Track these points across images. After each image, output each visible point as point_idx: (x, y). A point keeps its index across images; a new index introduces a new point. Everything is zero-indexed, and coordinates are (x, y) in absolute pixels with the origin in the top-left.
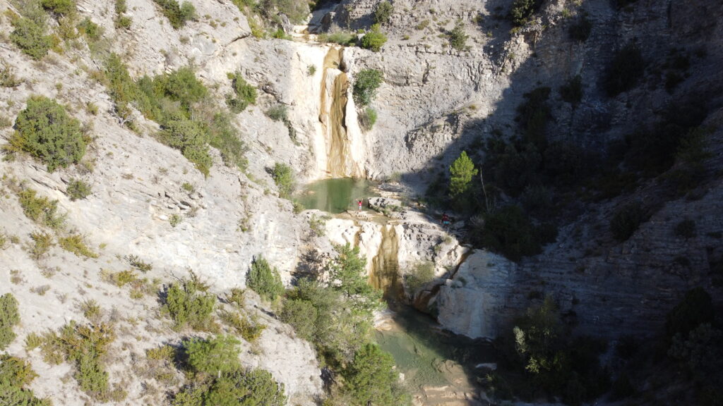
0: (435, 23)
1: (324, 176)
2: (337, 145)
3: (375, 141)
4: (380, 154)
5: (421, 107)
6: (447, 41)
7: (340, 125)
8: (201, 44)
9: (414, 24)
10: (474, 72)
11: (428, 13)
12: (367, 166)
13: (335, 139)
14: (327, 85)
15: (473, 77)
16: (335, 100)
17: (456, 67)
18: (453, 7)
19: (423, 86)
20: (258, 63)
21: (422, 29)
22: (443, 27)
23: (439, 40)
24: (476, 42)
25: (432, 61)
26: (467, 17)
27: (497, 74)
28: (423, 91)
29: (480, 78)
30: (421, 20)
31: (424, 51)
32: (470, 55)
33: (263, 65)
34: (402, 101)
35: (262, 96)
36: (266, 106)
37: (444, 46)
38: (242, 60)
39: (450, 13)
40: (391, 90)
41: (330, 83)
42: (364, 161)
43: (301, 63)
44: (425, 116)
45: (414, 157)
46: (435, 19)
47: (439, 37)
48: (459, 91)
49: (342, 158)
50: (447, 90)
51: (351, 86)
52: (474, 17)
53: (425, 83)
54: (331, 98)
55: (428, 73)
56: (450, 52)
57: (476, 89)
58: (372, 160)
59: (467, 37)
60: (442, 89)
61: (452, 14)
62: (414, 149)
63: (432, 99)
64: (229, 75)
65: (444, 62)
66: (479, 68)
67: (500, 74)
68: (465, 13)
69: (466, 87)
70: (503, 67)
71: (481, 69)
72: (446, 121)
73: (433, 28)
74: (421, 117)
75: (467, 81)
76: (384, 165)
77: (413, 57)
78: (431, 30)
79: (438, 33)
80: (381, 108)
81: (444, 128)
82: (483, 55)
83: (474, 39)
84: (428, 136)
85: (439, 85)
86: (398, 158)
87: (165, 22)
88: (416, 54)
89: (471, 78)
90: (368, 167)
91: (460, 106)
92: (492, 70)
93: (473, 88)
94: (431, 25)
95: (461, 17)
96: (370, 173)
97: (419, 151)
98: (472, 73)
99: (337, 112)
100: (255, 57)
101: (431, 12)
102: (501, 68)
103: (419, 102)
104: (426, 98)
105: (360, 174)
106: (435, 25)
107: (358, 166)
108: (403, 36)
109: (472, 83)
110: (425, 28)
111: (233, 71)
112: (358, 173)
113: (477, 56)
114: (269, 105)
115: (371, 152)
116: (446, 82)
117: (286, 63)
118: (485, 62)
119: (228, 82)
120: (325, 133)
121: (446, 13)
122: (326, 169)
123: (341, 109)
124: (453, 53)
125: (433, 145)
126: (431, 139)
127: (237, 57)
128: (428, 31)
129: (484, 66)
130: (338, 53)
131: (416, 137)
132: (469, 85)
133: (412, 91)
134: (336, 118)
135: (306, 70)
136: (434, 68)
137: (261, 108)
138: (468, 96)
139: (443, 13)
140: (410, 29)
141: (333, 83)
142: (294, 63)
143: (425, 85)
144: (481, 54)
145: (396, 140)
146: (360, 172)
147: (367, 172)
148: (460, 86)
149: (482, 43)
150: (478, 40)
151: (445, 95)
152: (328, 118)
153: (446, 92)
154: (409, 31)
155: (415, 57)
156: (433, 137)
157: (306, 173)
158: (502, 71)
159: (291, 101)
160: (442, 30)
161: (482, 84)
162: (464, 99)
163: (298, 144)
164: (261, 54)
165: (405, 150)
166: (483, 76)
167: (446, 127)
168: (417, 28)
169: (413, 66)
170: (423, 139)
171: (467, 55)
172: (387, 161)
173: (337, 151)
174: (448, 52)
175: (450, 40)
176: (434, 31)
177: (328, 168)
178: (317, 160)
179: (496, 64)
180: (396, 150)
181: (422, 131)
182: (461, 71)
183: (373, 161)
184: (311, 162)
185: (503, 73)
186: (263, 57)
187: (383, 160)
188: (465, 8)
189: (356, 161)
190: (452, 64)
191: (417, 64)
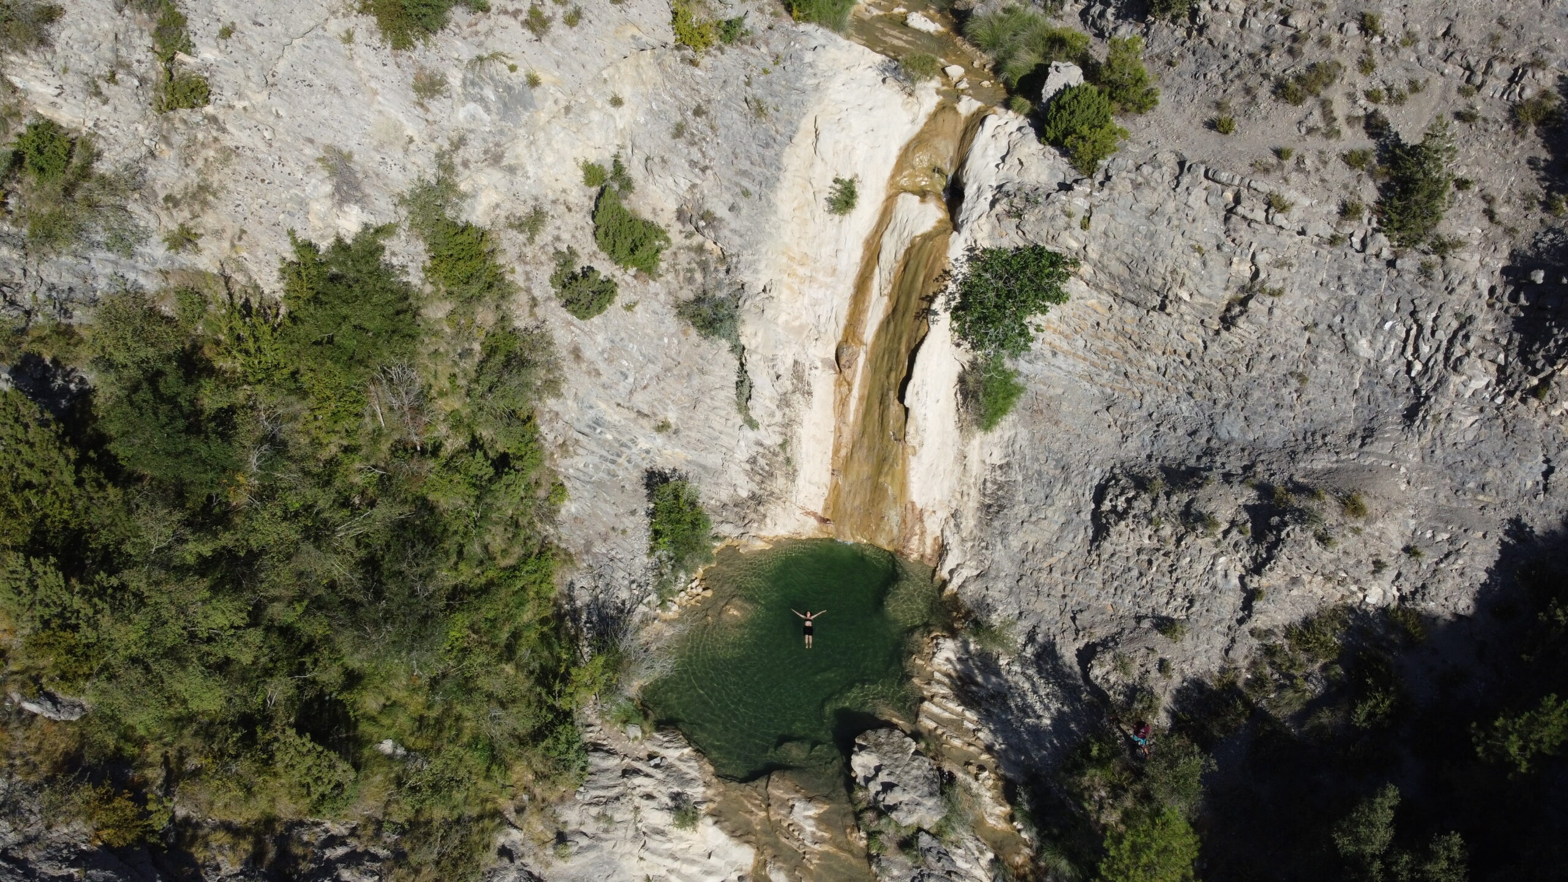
0: (1362, 83)
1: (810, 529)
2: (870, 449)
3: (997, 459)
4: (1002, 507)
5: (1190, 394)
6: (1369, 193)
7: (893, 395)
8: (489, 93)
9: (1278, 62)
10: (1425, 349)
11: (1352, 27)
12: (947, 533)
13: (870, 429)
14: (882, 257)
15: (1418, 367)
16: (894, 310)
17: (1363, 308)
18: (1460, 29)
19: (1217, 333)
20: (681, 144)
21: (1298, 101)
22: (1386, 111)
23: (1339, 173)
24: (1490, 214)
25: (1281, 264)
26: (1503, 84)
27: (1510, 394)
28: (1214, 348)
29: (1442, 381)
30: (1311, 52)
31: (1260, 215)
32: (1438, 274)
33: (696, 155)
34: (1133, 353)
35: (688, 242)
36: (690, 280)
37: (1347, 211)
38: (636, 123)
39: (1440, 50)
40: (1102, 310)
41: (892, 251)
42: (943, 514)
43: (818, 161)
44: (1193, 433)
45: (1097, 573)
46: (1366, 66)
47: (1352, 160)
48: (1344, 393)
49: (877, 491)
50: (1302, 378)
51: (952, 287)
52: (1528, 93)
53: (1228, 329)
54: (886, 299)
55: (1244, 303)
56: (1364, 243)
57: (1410, 415)
58: (969, 522)
59: (1462, 184)
60: (1282, 367)
61: (1447, 57)
62: (1107, 546)
63: (1237, 385)
64: (592, 173)
65: (1323, 275)
66: (1451, 342)
67: (1523, 400)
68: (1497, 67)
69: (1378, 390)
70: (1545, 383)
71: (1458, 351)
72: (1247, 508)
73: (1340, 108)
74: (1180, 432)
75: (1390, 370)
76: (999, 553)
77: (1210, 227)
78: (1328, 116)
79: (1357, 140)
80: (1055, 354)
81: (1226, 533)
82: (1492, 290)
83: (1489, 200)
84: (1167, 530)
85: (1278, 349)
86: (1050, 548)
87: (360, 36)
88: (1227, 219)
89: (1409, 366)
90: (953, 541)
91: (1322, 462)
92: (1501, 369)
93: (1402, 404)
94: (1337, 95)
95: (1478, 80)
96: (950, 562)
97: (1118, 565)
98: (1416, 349)
99: (891, 352)
100: (679, 119)
101: (1367, 26)
102: (1535, 381)
103: (1191, 376)
104: (1218, 374)
105: (919, 548)
106: (1352, 97)
107: (922, 521)
108: (1219, 106)
109: (1404, 384)
110: (1310, 101)
111: (602, 156)
112: (914, 543)
113: (1465, 290)
114: (698, 276)
115: (974, 492)
116: (1305, 349)
117: (769, 153)
118: (1485, 324)
119: (581, 196)
120: (843, 402)
121: (1423, 46)
122: (820, 512)
123: (903, 350)
124: (1371, 250)
125: (1172, 569)
126: (1171, 547)
127: (625, 109)
128: (1316, 118)
129: (1473, 341)
130: (961, 127)
131: (1126, 512)
132: (1393, 386)
133: (1174, 335)
134: (885, 369)
135: (826, 188)
136: (1273, 293)
137: (675, 285)
138: (1369, 434)
139: (1411, 39)
140: (1253, 81)
141: (900, 256)
142: (795, 157)
143: (1224, 333)
144: (1484, 285)
145: (1066, 481)
146: (922, 541)
147: (942, 550)
148: (1358, 376)
149: (1511, 231)
150: (1503, 211)
151: (1287, 393)
152: (861, 360)
153: (1294, 383)
154: (1248, 91)
155: (1219, 228)
156: (1179, 541)
157: (761, 509)
158: (1535, 392)
159: (763, 280)
160: (1374, 126)
161: (1441, 404)
162: (1351, 437)
163: (752, 424)
164: (698, 112)
165: (1083, 533)
166: (1455, 380)
167: (1234, 533)
168: (1282, 91)
169: (1196, 263)
170: (1148, 532)
171: (1425, 271)
172: (1015, 543)
173: (866, 470)
174: (1356, 241)
175: (1384, 190)
176: (1341, 123)
177: (826, 509)
178: (801, 481)
179: (1524, 355)
180: (1055, 516)
181: (1155, 501)
182: (1380, 326)
183: (972, 522)
184: (779, 483)
185: (1534, 402)
186: (701, 122)
187: (1003, 534)
188: (1507, 40)
189: (919, 506)
190: (1351, 291)
191: (1216, 261)
